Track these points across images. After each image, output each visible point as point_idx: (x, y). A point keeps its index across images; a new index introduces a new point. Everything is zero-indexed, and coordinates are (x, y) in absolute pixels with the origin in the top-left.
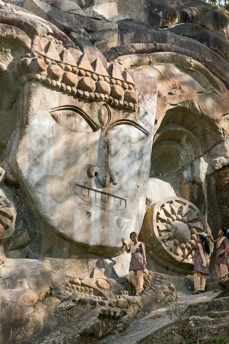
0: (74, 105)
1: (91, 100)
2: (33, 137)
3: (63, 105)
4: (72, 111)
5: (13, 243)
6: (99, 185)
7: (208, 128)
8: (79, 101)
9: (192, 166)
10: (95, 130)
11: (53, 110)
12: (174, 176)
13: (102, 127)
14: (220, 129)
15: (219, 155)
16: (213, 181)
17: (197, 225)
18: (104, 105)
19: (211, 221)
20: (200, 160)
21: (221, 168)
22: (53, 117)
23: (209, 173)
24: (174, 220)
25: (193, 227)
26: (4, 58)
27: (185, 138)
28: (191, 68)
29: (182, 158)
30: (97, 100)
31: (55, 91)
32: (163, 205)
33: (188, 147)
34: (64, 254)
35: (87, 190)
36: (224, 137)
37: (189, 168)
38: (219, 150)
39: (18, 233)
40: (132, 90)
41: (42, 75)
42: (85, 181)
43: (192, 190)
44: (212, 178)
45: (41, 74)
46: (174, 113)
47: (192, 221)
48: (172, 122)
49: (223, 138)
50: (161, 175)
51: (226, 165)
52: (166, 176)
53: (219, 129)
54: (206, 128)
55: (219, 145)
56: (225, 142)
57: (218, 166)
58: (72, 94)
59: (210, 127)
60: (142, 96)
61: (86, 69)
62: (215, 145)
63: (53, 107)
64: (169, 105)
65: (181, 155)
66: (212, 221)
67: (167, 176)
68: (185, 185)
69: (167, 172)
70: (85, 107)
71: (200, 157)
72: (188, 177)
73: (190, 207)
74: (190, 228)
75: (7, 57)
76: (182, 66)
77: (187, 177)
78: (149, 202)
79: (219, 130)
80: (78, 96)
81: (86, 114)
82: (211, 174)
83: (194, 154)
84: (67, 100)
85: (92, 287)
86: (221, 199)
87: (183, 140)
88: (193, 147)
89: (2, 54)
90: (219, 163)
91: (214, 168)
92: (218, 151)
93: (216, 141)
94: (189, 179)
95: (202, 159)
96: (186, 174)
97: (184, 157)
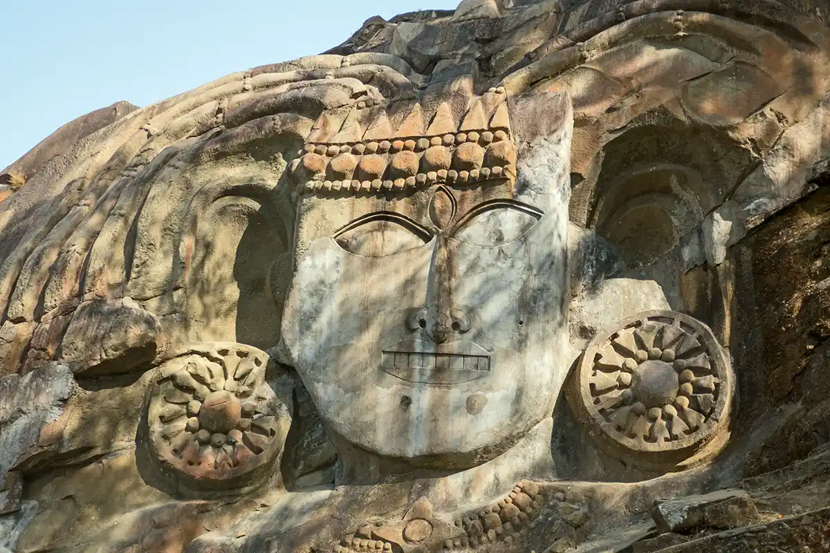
0: (380, 209)
1: (409, 191)
2: (305, 289)
3: (359, 216)
4: (377, 222)
5: (305, 464)
6: (428, 341)
7: (717, 147)
8: (388, 200)
9: (701, 233)
10: (427, 239)
11: (339, 232)
12: (669, 262)
13: (438, 231)
14: (743, 142)
15: (757, 196)
16: (747, 254)
17: (695, 362)
18: (440, 189)
19: (743, 343)
20: (712, 218)
21: (761, 224)
22: (341, 243)
23: (735, 240)
24: (640, 362)
25: (686, 368)
26: (274, 169)
27: (675, 181)
28: (681, 34)
29: (675, 221)
30: (421, 186)
31: (343, 198)
32: (615, 336)
33: (688, 196)
34: (372, 477)
35: (404, 357)
36: (761, 155)
37: (695, 239)
38: (755, 185)
39: (312, 445)
40: (500, 140)
41: (316, 180)
42: (401, 340)
43: (703, 284)
44: (744, 249)
45: (313, 180)
46: (631, 143)
47: (686, 355)
48: (637, 160)
49: (755, 158)
50: (641, 264)
51: (773, 213)
52: (654, 264)
53: (740, 143)
54: (714, 150)
55: (753, 175)
56: (765, 165)
57: (755, 221)
58: (373, 192)
59: (719, 144)
60: (529, 143)
61: (404, 136)
62: (742, 178)
63: (338, 228)
64: (607, 134)
65: (672, 217)
66: (745, 341)
67: (656, 263)
68: (688, 275)
69: (654, 256)
70: (401, 206)
71: (713, 210)
72: (691, 259)
73: (682, 324)
74: (679, 370)
75: (278, 166)
76: (659, 38)
77: (689, 259)
78: (591, 333)
79: (743, 146)
80: (384, 193)
81: (406, 218)
82: (740, 242)
83: (701, 208)
84: (364, 206)
85: (389, 541)
86: (763, 291)
87: (672, 185)
88: (696, 195)
89: (271, 163)
90: (754, 213)
91: (745, 228)
92: (752, 187)
93: (740, 170)
94: (694, 262)
95: (717, 216)
96: (687, 253)
97: (679, 219)
